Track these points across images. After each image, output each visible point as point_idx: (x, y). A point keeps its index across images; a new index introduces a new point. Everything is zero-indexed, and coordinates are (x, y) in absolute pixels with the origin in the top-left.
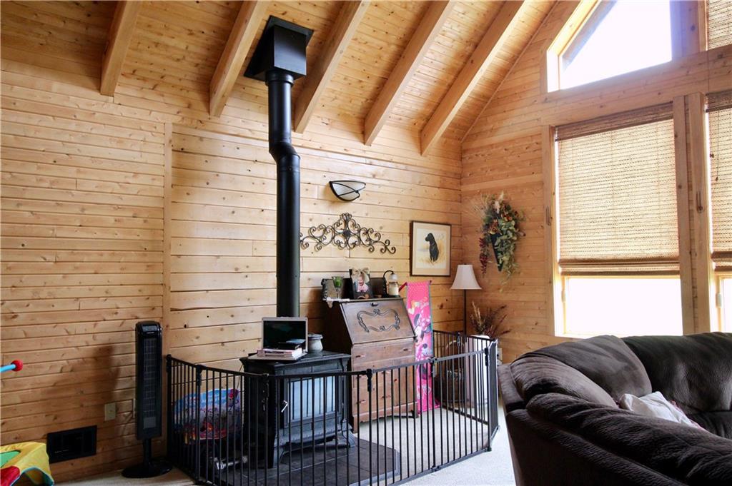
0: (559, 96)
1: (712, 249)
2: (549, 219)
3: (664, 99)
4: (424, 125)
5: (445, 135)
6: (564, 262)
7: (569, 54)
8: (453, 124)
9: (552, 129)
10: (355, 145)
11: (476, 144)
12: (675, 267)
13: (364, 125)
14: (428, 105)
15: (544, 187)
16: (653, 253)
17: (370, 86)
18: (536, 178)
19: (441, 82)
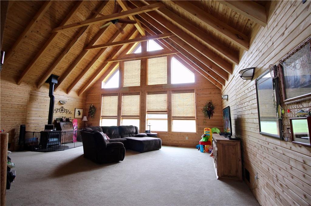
0: (103, 89)
1: (121, 115)
2: (100, 109)
3: (117, 93)
4: (79, 91)
5: (83, 93)
6: (102, 116)
7: (106, 82)
8: (85, 91)
9: (102, 94)
10: (65, 94)
11: (89, 95)
12: (117, 118)
13: (67, 91)
14: (80, 88)
15: (100, 104)
16: (115, 115)
17: (69, 85)
18: (99, 102)
19: (83, 85)
